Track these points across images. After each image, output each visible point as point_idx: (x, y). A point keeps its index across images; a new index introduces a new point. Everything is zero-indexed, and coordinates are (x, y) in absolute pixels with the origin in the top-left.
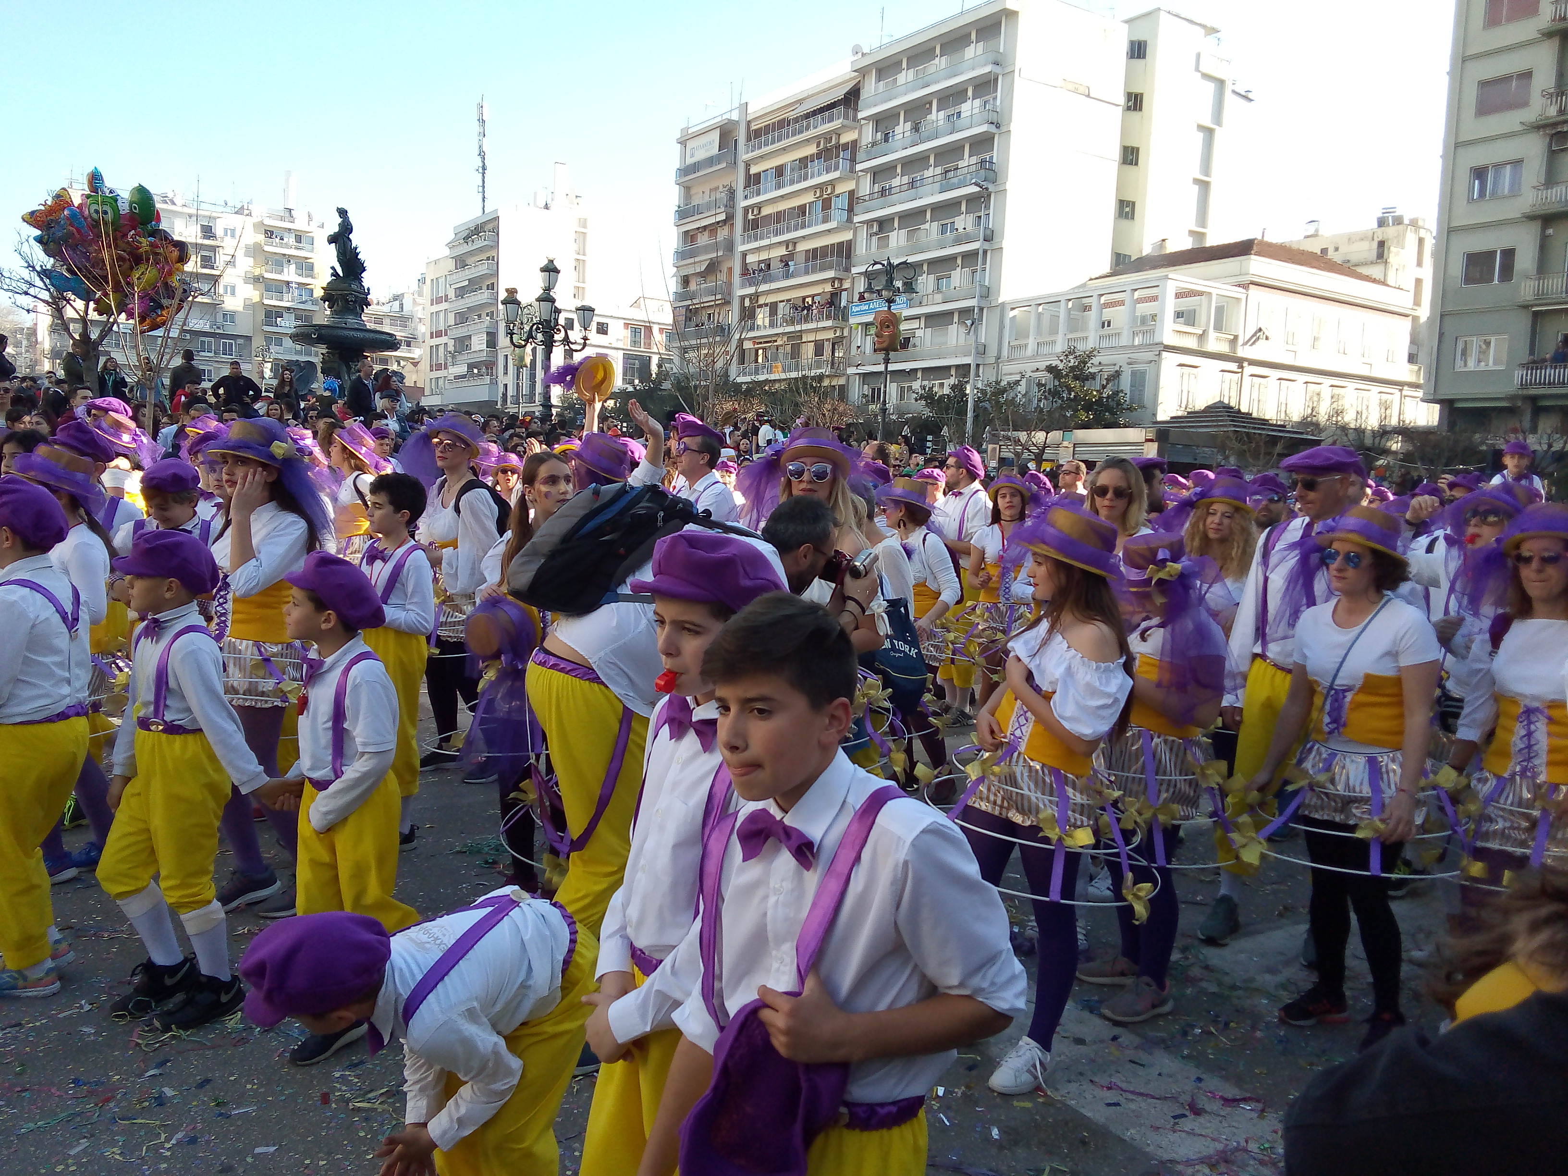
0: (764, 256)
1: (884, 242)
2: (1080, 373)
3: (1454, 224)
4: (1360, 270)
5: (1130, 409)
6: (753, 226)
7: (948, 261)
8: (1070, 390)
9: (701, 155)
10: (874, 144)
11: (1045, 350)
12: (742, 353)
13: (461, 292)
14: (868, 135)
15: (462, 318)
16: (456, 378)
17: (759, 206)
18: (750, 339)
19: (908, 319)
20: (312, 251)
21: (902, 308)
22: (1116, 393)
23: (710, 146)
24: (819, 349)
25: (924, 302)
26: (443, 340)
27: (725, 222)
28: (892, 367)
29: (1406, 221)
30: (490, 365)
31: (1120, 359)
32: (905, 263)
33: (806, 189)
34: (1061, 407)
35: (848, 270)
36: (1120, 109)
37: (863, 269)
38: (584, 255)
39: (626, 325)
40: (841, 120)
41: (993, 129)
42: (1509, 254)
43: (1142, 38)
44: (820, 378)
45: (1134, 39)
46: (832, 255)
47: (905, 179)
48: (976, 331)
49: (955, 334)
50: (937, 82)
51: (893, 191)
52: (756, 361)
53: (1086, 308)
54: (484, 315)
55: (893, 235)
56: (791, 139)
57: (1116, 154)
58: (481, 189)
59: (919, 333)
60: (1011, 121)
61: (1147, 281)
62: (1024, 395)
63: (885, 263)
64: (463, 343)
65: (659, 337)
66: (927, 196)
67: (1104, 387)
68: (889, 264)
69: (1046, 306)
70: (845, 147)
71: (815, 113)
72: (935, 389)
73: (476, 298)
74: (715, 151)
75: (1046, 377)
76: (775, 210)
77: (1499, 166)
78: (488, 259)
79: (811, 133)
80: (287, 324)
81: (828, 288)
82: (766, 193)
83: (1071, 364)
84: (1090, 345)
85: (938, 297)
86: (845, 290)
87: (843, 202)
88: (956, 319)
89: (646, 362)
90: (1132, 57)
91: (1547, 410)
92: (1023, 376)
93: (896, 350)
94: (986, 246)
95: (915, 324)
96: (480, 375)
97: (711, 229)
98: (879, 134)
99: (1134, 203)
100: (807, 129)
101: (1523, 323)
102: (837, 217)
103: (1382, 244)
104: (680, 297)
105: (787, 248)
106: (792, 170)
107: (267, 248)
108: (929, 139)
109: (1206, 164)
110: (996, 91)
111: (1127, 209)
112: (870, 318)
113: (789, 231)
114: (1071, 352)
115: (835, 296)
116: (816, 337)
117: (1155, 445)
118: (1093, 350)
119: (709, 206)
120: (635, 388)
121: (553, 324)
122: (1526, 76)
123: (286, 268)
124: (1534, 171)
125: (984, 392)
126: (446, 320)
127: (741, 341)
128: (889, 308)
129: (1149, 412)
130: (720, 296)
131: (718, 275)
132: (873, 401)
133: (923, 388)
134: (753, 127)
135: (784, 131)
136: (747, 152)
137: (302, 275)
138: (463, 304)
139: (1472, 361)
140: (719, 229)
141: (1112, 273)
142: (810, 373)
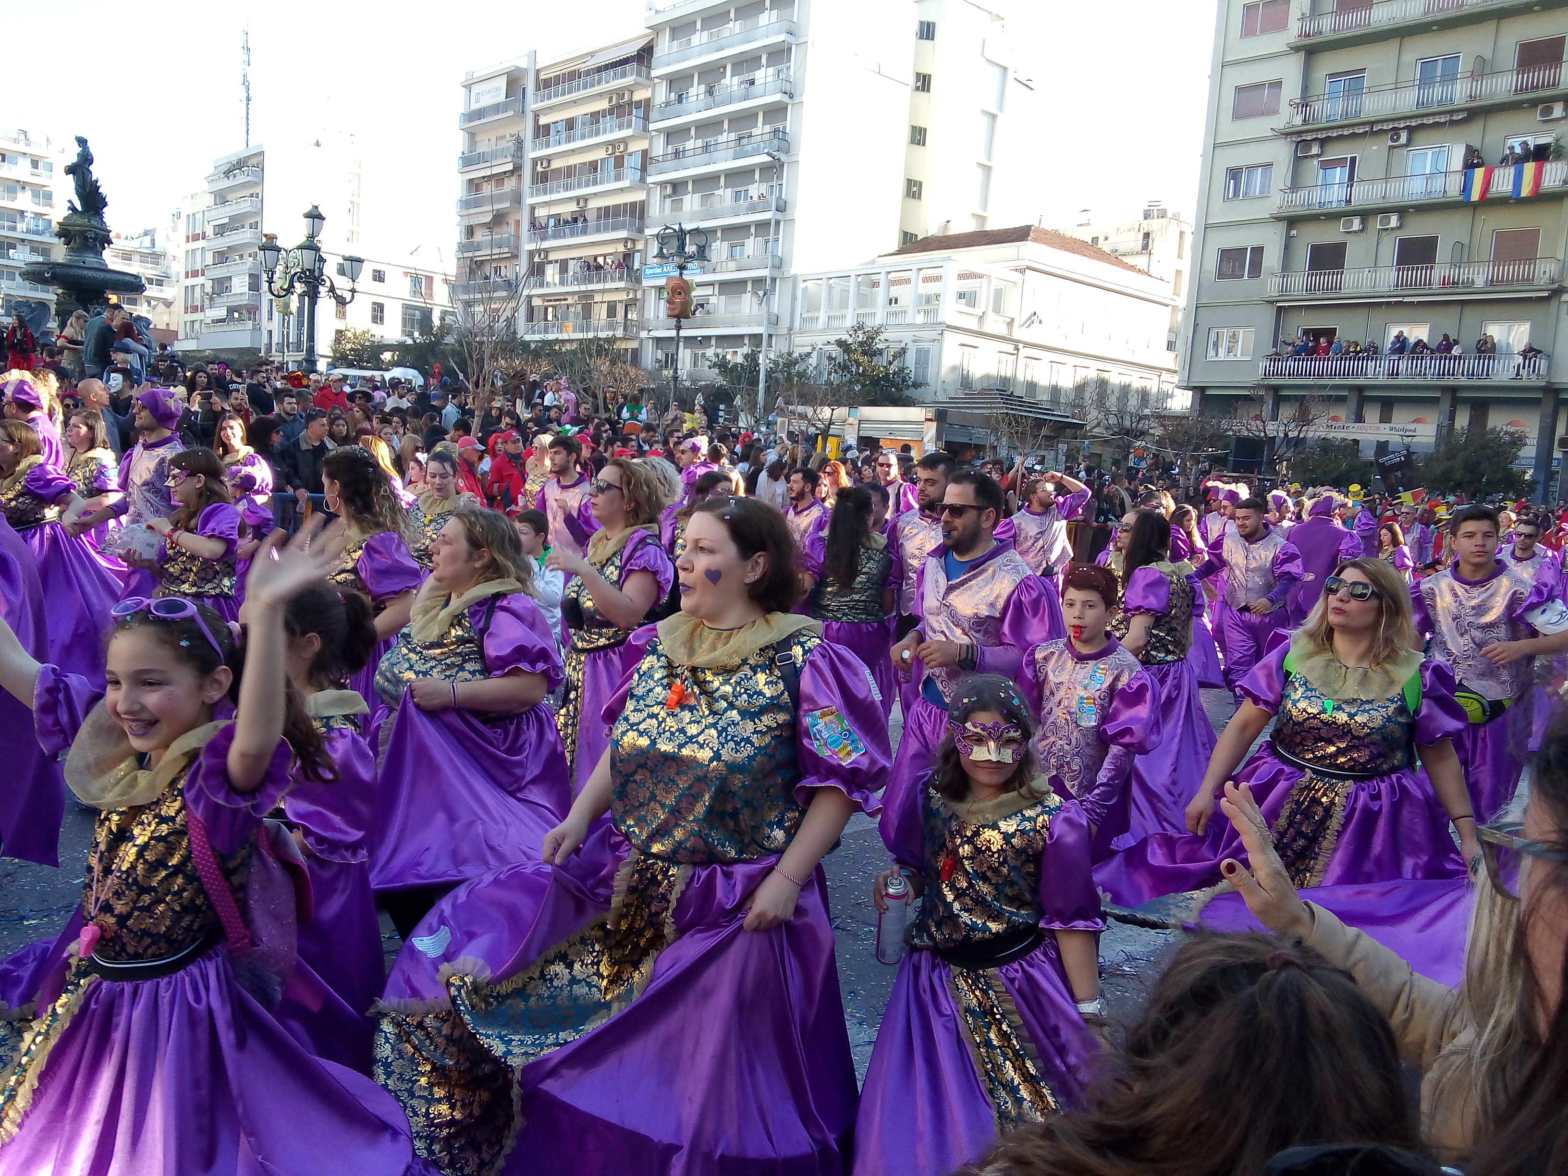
0: (554, 210)
1: (677, 205)
2: (868, 349)
3: (1210, 221)
4: (1126, 259)
5: (916, 385)
6: (542, 178)
7: (743, 228)
8: (858, 364)
9: (486, 101)
10: (668, 104)
11: (836, 324)
12: (531, 310)
13: (221, 230)
14: (661, 94)
15: (222, 257)
16: (214, 321)
17: (549, 159)
18: (539, 296)
19: (699, 285)
21: (694, 275)
22: (902, 370)
23: (496, 93)
24: (612, 311)
25: (718, 269)
26: (200, 280)
27: (512, 172)
28: (683, 333)
29: (1169, 215)
30: (252, 311)
31: (905, 337)
32: (696, 229)
33: (598, 145)
34: (850, 382)
35: (641, 231)
36: (909, 90)
37: (655, 231)
38: (359, 197)
39: (406, 274)
40: (634, 77)
41: (786, 99)
42: (1258, 251)
43: (931, 20)
44: (612, 340)
45: (924, 19)
46: (625, 215)
47: (699, 143)
48: (768, 299)
49: (748, 303)
50: (731, 46)
51: (687, 154)
52: (546, 319)
53: (875, 284)
54: (246, 256)
55: (687, 199)
56: (582, 92)
57: (904, 133)
58: (245, 120)
59: (713, 300)
60: (803, 92)
61: (931, 260)
62: (815, 368)
63: (677, 227)
64: (222, 285)
65: (439, 288)
66: (721, 161)
67: (890, 363)
68: (681, 229)
69: (837, 280)
70: (638, 104)
71: (607, 67)
72: (729, 357)
73: (237, 237)
74: (502, 98)
75: (836, 351)
76: (566, 164)
77: (1251, 168)
78: (252, 196)
79: (604, 87)
80: (21, 257)
81: (621, 248)
82: (555, 145)
83: (860, 339)
84: (878, 321)
85: (732, 265)
86: (639, 251)
87: (635, 161)
88: (749, 288)
89: (427, 314)
90: (921, 37)
91: (1288, 398)
92: (814, 349)
93: (687, 317)
94: (779, 216)
95: (708, 291)
96: (240, 319)
97: (499, 179)
98: (673, 94)
99: (921, 183)
100: (599, 82)
101: (1268, 316)
102: (630, 176)
103: (1147, 235)
104: (463, 248)
105: (578, 204)
106: (583, 124)
108: (723, 104)
109: (989, 152)
110: (790, 61)
111: (915, 189)
112: (662, 282)
113: (580, 186)
114: (860, 327)
115: (628, 256)
116: (608, 297)
117: (935, 424)
118: (881, 326)
119: (494, 155)
120: (415, 341)
121: (316, 274)
122: (1277, 85)
123: (20, 195)
124: (1281, 175)
125: (776, 363)
126: (203, 259)
127: (530, 298)
128: (681, 274)
129: (931, 389)
130: (506, 250)
131: (505, 228)
132: (666, 367)
133: (717, 355)
134: (543, 76)
135: (574, 83)
136: (536, 102)
137: (38, 204)
138: (222, 243)
139: (1222, 351)
140: (506, 180)
141: (900, 252)
142: (602, 335)
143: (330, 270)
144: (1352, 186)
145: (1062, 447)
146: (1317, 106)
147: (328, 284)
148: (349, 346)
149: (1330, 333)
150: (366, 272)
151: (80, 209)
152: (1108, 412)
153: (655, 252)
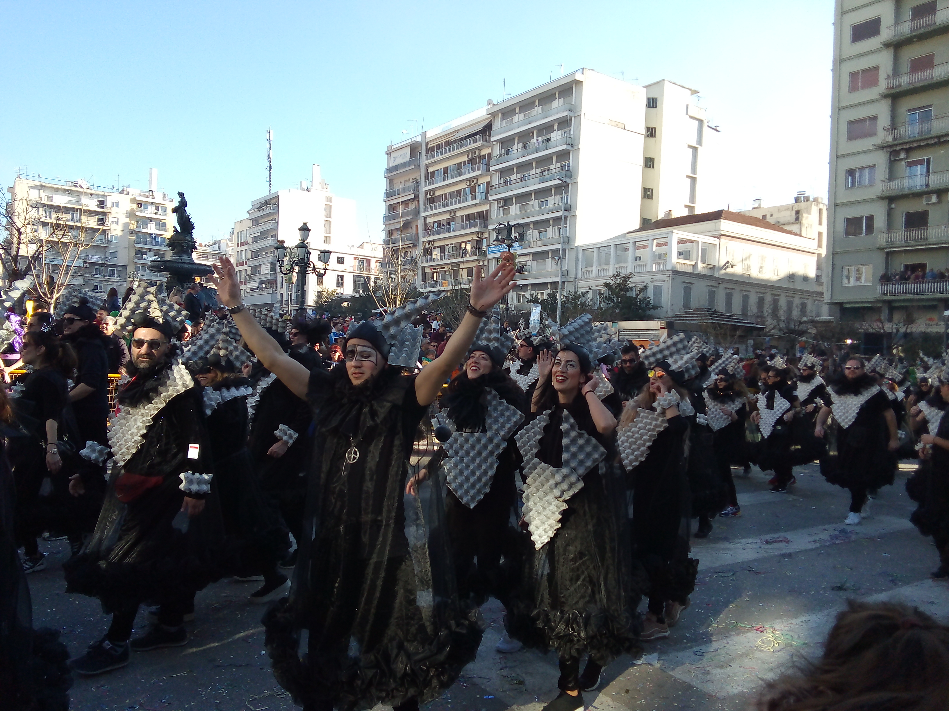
0: (437, 219)
1: (507, 212)
2: (623, 287)
3: (837, 202)
4: (785, 227)
5: (655, 307)
6: (431, 201)
7: (545, 222)
8: (618, 297)
9: (399, 161)
10: (500, 155)
11: (603, 273)
12: (424, 274)
13: (255, 240)
14: (497, 150)
15: (256, 254)
16: (251, 290)
17: (434, 190)
18: (429, 267)
19: (520, 255)
20: (165, 215)
21: (517, 249)
22: (645, 299)
23: (405, 156)
24: (470, 274)
25: (531, 246)
26: (245, 267)
27: (413, 199)
29: (811, 199)
30: (272, 283)
31: (647, 279)
32: (518, 224)
33: (461, 181)
34: (613, 307)
35: (486, 227)
36: (643, 136)
37: (493, 227)
38: (330, 218)
39: (355, 258)
40: (481, 142)
41: (569, 147)
43: (654, 96)
45: (651, 96)
46: (477, 218)
47: (519, 176)
48: (561, 262)
49: (549, 264)
50: (537, 121)
51: (512, 182)
52: (433, 280)
53: (627, 249)
54: (269, 253)
55: (513, 208)
56: (452, 153)
57: (641, 162)
58: (268, 180)
59: (529, 263)
60: (579, 143)
61: (661, 234)
62: (591, 300)
63: (506, 224)
65: (374, 265)
66: (532, 185)
67: (638, 295)
68: (509, 225)
69: (603, 248)
70: (484, 157)
71: (466, 138)
72: (539, 296)
73: (264, 243)
74: (408, 158)
75: (604, 290)
76: (443, 193)
77: (862, 169)
78: (272, 220)
79: (464, 149)
80: (149, 258)
81: (475, 237)
82: (437, 183)
83: (618, 282)
84: (629, 271)
85: (540, 243)
86: (485, 238)
87: (482, 188)
88: (550, 255)
89: (367, 280)
90: (649, 107)
91: (898, 308)
92: (590, 289)
94: (567, 214)
95: (526, 258)
96: (266, 288)
97: (406, 203)
98: (503, 150)
99: (652, 190)
100: (462, 147)
101: (880, 259)
102: (480, 197)
103: (798, 212)
104: (386, 242)
105: (450, 214)
106: (453, 170)
107: (138, 214)
108: (533, 153)
109: (694, 169)
110: (570, 125)
111: (649, 193)
112: (498, 255)
113: (451, 205)
114: (618, 275)
115: (479, 242)
116: (467, 265)
117: (666, 331)
118: (631, 274)
119: (404, 190)
120: (360, 296)
121: (306, 261)
122: (874, 118)
123: (149, 225)
124: (882, 172)
125: (567, 298)
126: (246, 256)
127: (424, 268)
128: (509, 250)
129: (664, 310)
130: (411, 242)
131: (410, 230)
132: (502, 303)
133: (532, 295)
134: (430, 145)
135: (448, 148)
136: (427, 160)
137: (158, 230)
138: (256, 247)
139: (852, 280)
140: (410, 204)
141: (641, 229)
142: (465, 287)
143: (314, 258)
144: (929, 176)
145: (751, 342)
146: (902, 130)
147: (312, 266)
148: (324, 300)
149: (923, 266)
150: (333, 258)
151: (180, 231)
152: (779, 320)
153: (495, 238)
